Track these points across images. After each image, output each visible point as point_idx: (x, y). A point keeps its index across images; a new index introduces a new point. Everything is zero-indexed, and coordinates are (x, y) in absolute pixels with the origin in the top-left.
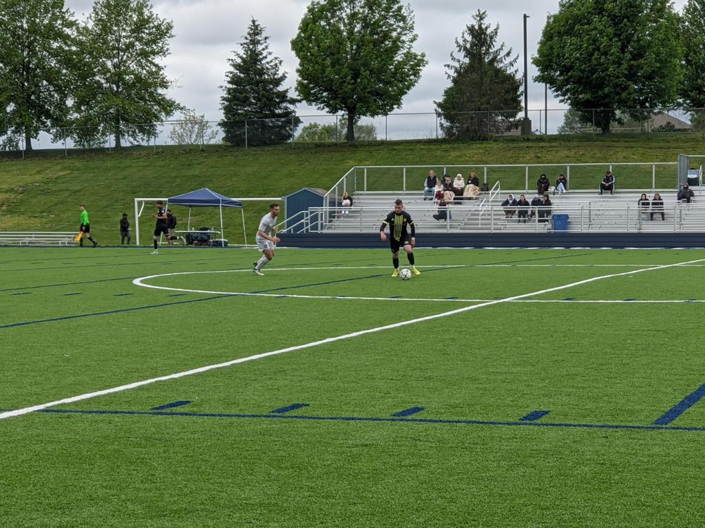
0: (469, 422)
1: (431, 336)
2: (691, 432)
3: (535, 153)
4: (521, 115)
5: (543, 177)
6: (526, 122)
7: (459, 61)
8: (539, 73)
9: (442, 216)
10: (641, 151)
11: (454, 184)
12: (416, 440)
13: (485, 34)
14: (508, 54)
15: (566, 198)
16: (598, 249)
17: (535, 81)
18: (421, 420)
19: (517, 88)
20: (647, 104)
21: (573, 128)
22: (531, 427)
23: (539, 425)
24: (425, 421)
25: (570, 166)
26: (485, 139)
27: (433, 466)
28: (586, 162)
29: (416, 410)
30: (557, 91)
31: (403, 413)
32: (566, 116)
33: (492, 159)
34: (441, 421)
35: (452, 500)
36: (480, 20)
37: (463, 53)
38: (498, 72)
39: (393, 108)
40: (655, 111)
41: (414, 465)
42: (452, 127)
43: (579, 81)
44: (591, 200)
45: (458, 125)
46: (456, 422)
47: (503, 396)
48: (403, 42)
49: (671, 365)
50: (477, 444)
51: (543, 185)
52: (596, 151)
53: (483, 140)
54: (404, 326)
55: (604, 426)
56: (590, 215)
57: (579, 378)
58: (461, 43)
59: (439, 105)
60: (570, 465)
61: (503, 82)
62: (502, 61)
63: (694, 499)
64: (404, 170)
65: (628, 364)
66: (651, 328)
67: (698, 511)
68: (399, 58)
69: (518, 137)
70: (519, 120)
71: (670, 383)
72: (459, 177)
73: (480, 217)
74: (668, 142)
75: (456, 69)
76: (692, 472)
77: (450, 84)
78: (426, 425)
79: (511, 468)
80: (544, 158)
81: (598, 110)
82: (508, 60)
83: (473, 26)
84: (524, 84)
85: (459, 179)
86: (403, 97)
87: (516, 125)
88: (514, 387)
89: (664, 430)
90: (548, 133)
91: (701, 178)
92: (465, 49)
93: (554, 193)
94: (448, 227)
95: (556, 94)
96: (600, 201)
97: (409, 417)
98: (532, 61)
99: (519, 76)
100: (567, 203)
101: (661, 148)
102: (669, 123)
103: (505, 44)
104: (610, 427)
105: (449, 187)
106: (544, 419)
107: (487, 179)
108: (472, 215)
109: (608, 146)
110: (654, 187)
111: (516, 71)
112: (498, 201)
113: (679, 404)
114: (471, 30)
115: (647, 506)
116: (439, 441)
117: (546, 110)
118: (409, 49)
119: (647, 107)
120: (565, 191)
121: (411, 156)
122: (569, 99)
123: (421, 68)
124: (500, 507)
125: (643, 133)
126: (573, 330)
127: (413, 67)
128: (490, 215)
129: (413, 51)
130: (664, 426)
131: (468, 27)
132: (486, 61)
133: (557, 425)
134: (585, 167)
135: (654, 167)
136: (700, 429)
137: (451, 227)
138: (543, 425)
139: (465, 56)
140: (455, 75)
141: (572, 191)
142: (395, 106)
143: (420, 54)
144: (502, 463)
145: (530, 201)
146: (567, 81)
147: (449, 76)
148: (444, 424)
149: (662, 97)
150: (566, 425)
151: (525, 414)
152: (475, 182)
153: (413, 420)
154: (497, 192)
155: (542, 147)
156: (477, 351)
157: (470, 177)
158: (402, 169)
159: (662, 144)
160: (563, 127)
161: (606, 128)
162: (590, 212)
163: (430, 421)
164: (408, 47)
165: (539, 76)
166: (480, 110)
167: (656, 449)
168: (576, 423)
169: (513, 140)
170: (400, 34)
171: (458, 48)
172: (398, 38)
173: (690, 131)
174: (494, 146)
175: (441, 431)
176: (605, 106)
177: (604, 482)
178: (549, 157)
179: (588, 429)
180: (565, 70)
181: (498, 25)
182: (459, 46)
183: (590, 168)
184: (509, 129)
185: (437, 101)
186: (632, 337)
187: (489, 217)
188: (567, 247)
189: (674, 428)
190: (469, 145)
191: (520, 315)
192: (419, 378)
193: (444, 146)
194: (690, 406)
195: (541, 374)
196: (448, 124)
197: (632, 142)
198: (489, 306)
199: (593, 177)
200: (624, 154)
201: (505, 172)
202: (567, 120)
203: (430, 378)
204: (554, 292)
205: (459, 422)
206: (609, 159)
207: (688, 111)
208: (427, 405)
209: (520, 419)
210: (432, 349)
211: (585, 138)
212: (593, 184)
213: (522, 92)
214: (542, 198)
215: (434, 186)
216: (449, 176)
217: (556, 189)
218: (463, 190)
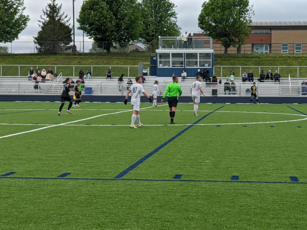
0: (35, 178)
1: (24, 141)
2: (129, 181)
3: (78, 60)
4: (71, 44)
5: (81, 71)
6: (74, 47)
7: (44, 19)
8: (79, 26)
9: (36, 87)
10: (124, 60)
11: (42, 73)
12: (9, 186)
13: (56, 8)
14: (66, 17)
15: (91, 80)
16: (104, 103)
17: (78, 29)
18: (13, 178)
19: (71, 31)
20: (126, 40)
21: (96, 50)
22: (62, 180)
23: (65, 179)
24: (15, 178)
25: (93, 67)
26: (56, 54)
27: (16, 198)
28: (100, 65)
29: (12, 173)
30: (87, 34)
31: (6, 175)
32: (93, 45)
33: (59, 62)
34: (22, 178)
35: (22, 212)
36: (53, 2)
37: (46, 16)
38: (62, 25)
39: (14, 39)
40: (130, 44)
41: (7, 198)
42: (41, 48)
43: (97, 29)
44: (101, 81)
45: (44, 47)
46: (29, 178)
47: (52, 166)
48: (19, 10)
49: (126, 153)
50: (37, 187)
51: (81, 75)
52: (104, 60)
53: (55, 54)
54: (12, 136)
55: (93, 179)
56: (101, 88)
57: (86, 158)
58: (45, 11)
59: (36, 38)
60: (76, 196)
61: (63, 29)
62: (63, 20)
63: (126, 209)
64: (19, 67)
65: (108, 152)
66: (121, 137)
67: (127, 214)
68: (17, 17)
69: (70, 53)
70: (71, 46)
71: (124, 160)
72: (44, 70)
73: (53, 88)
74: (135, 57)
75: (43, 22)
76: (127, 198)
77: (40, 29)
78: (15, 180)
79: (50, 198)
80: (82, 63)
81: (106, 42)
82: (66, 19)
83: (50, 4)
84: (73, 30)
85: (44, 71)
86: (19, 34)
87: (69, 48)
88: (57, 163)
89: (118, 180)
90: (84, 52)
91: (148, 72)
92: (47, 14)
93: (86, 78)
94: (39, 92)
95: (87, 35)
96: (105, 82)
97: (8, 176)
98: (76, 20)
99: (71, 27)
100: (90, 82)
101: (132, 59)
102: (136, 49)
103: (65, 13)
104: (96, 179)
105: (39, 75)
106: (68, 177)
107: (56, 71)
108: (50, 87)
109: (110, 58)
110: (128, 76)
111: (69, 24)
112: (61, 81)
113: (127, 169)
114: (50, 6)
115: (105, 213)
116: (20, 187)
117: (83, 42)
118: (22, 13)
119: (126, 42)
120: (90, 77)
121: (22, 61)
122: (93, 37)
123: (27, 22)
124: (42, 214)
125: (125, 53)
126: (87, 138)
127: (23, 21)
128: (57, 87)
129: (23, 14)
130: (119, 179)
131: (48, 4)
132: (56, 19)
133: (73, 179)
134: (100, 67)
135: (129, 67)
136: (133, 180)
137: (40, 92)
138: (67, 179)
139: (47, 17)
140: (43, 25)
141: (93, 77)
142: (15, 38)
143: (26, 16)
144: (46, 196)
145: (75, 81)
146: (92, 30)
147: (40, 26)
148: (23, 179)
149: (133, 37)
150: (77, 179)
151: (60, 174)
152: (51, 72)
153: (10, 178)
154: (60, 77)
155: (81, 58)
156: (44, 147)
157: (49, 70)
158: (18, 66)
159: (132, 58)
160: (91, 49)
161: (108, 49)
162: (101, 87)
163: (18, 178)
164: (21, 12)
165: (80, 27)
166: (53, 41)
167: (114, 189)
168: (82, 178)
169: (68, 54)
170: (17, 6)
171: (44, 14)
172: (16, 9)
173: (146, 52)
174: (60, 57)
175: (22, 182)
176: (108, 40)
177: (89, 203)
178: (84, 62)
179: (86, 181)
180: (91, 25)
181: (61, 4)
182: (44, 12)
183: (102, 67)
184: (66, 49)
185: (35, 37)
186: (112, 141)
187: (57, 88)
188: (91, 102)
189: (123, 180)
190: (49, 56)
191: (65, 131)
192: (16, 159)
193: (38, 57)
194: (131, 170)
195: (70, 157)
196: (40, 47)
197: (120, 56)
198: (52, 127)
199: (103, 71)
200: (117, 62)
201: (65, 68)
202: (93, 46)
203: (21, 159)
204: (82, 121)
205: (30, 178)
206: (110, 64)
207: (144, 44)
208: (17, 171)
209: (58, 177)
210: (23, 146)
211: (100, 54)
212: (103, 74)
213: (72, 34)
214: (80, 80)
215: (32, 74)
216: (39, 70)
217: (87, 76)
218: (45, 76)
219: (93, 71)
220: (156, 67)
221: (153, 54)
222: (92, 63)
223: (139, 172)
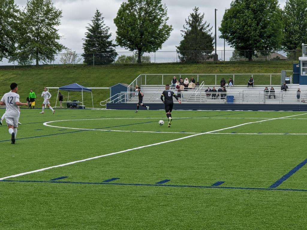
0: (190, 186)
1: (173, 149)
2: (285, 191)
3: (220, 69)
4: (213, 52)
5: (223, 79)
6: (216, 56)
7: (187, 29)
8: (221, 35)
9: (179, 96)
10: (265, 68)
11: (184, 82)
12: (166, 194)
13: (198, 17)
14: (208, 26)
15: (233, 89)
16: (247, 111)
17: (220, 38)
18: (168, 186)
19: (212, 40)
20: (268, 48)
21: (236, 58)
22: (217, 188)
23: (220, 188)
24: (170, 186)
25: (235, 75)
26: (198, 63)
27: (173, 205)
28: (242, 73)
29: (167, 181)
30: (229, 42)
31: (161, 182)
32: (233, 53)
33: (201, 71)
34: (177, 186)
35: (182, 221)
36: (196, 11)
37: (188, 25)
38: (204, 34)
39: (158, 49)
40: (271, 51)
41: (165, 205)
42: (183, 58)
43: (239, 38)
44: (244, 90)
45: (186, 57)
47: (204, 175)
48: (163, 20)
49: (277, 162)
50: (193, 196)
51: (223, 83)
52: (246, 68)
53: (197, 63)
55: (248, 188)
56: (243, 96)
57: (237, 167)
58: (188, 21)
59: (178, 48)
60: (233, 205)
61: (205, 38)
62: (205, 29)
63: (287, 220)
64: (163, 76)
65: (259, 161)
66: (269, 145)
67: (288, 226)
68: (160, 27)
69: (212, 62)
70: (213, 55)
71: (277, 169)
73: (195, 97)
74: (277, 65)
75: (185, 32)
76: (286, 208)
77: (183, 39)
78: (170, 187)
79: (207, 206)
80: (224, 71)
81: (247, 51)
82: (208, 29)
83: (193, 14)
84: (215, 39)
85: (186, 80)
86: (162, 44)
87: (211, 57)
88: (209, 171)
89: (274, 190)
90: (225, 61)
91: (291, 80)
92: (190, 23)
93: (228, 87)
94: (182, 101)
95: (229, 43)
96: (247, 90)
97: (163, 184)
98: (218, 29)
99: (213, 36)
100: (232, 91)
101: (274, 67)
102: (277, 57)
103: (207, 22)
104: (251, 189)
105: (182, 83)
106: (222, 185)
107: (199, 80)
108: (192, 96)
109: (251, 66)
110: (271, 84)
111: (211, 34)
112: (203, 90)
113: (281, 179)
114: (192, 15)
115: (266, 223)
116: (176, 195)
117: (224, 50)
118: (165, 23)
119: (268, 50)
120: (232, 86)
121: (165, 70)
122: (234, 46)
123: (170, 32)
124: (202, 223)
125: (266, 61)
126: (235, 146)
127: (167, 31)
129: (167, 24)
130: (274, 188)
131: (191, 14)
132: (199, 29)
133: (228, 188)
134: (241, 75)
135: (271, 75)
136: (289, 190)
138: (222, 188)
139: (190, 27)
140: (185, 35)
141: (235, 86)
142: (159, 48)
143: (170, 26)
144: (204, 204)
145: (217, 90)
146: (234, 38)
147: (182, 35)
148: (179, 187)
149: (275, 45)
150: (231, 188)
151: (214, 183)
152: (193, 81)
153: (165, 185)
154: (203, 86)
155: (223, 67)
156: (193, 155)
157: (191, 79)
158: (162, 75)
160: (232, 58)
161: (250, 59)
162: (243, 95)
163: (173, 186)
164: (165, 22)
165: (221, 36)
166: (196, 50)
167: (271, 199)
168: (236, 187)
169: (210, 63)
170: (161, 17)
171: (186, 23)
172: (160, 19)
173: (286, 60)
174: (202, 66)
175: (178, 190)
176: (250, 49)
177: (248, 213)
178: (226, 71)
179: (241, 190)
180: (233, 33)
181: (204, 13)
182: (187, 22)
183: (244, 76)
184: (208, 58)
185: (177, 46)
186: (261, 149)
187: (199, 97)
188: (233, 110)
189: (278, 189)
190: (191, 65)
191: (212, 139)
192: (168, 167)
193: (180, 66)
194: (285, 180)
195: (221, 165)
196: (182, 56)
197: (261, 64)
198: (199, 135)
199: (245, 80)
200: (258, 70)
201: (206, 77)
202: (233, 55)
203: (173, 167)
204: (227, 129)
205: (185, 186)
206: (252, 72)
207: (286, 51)
208: (171, 179)
209: (212, 185)
210: (174, 154)
211: (241, 63)
212: (244, 83)
213: (214, 42)
214: (222, 88)
215: (175, 83)
216: (182, 79)
217: (228, 84)
218: (188, 85)
219: (235, 80)
220: (299, 74)
221: (295, 62)
222: (233, 71)
223: (294, 182)
